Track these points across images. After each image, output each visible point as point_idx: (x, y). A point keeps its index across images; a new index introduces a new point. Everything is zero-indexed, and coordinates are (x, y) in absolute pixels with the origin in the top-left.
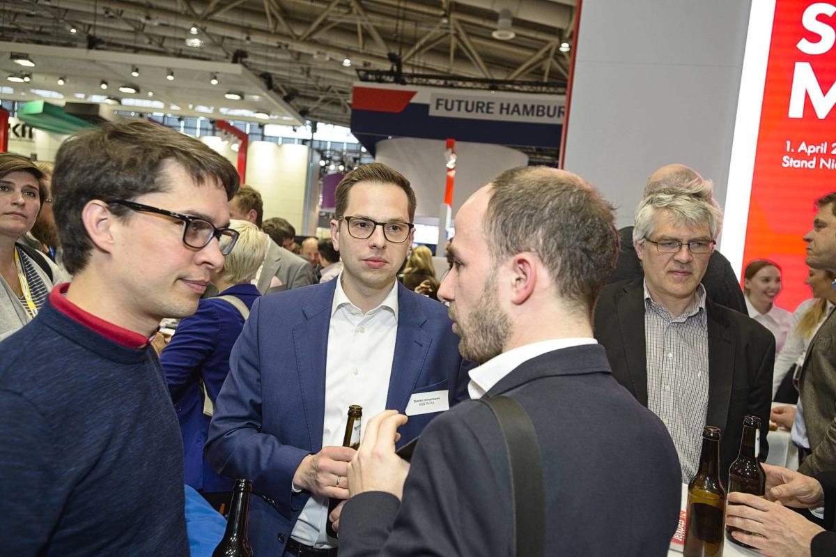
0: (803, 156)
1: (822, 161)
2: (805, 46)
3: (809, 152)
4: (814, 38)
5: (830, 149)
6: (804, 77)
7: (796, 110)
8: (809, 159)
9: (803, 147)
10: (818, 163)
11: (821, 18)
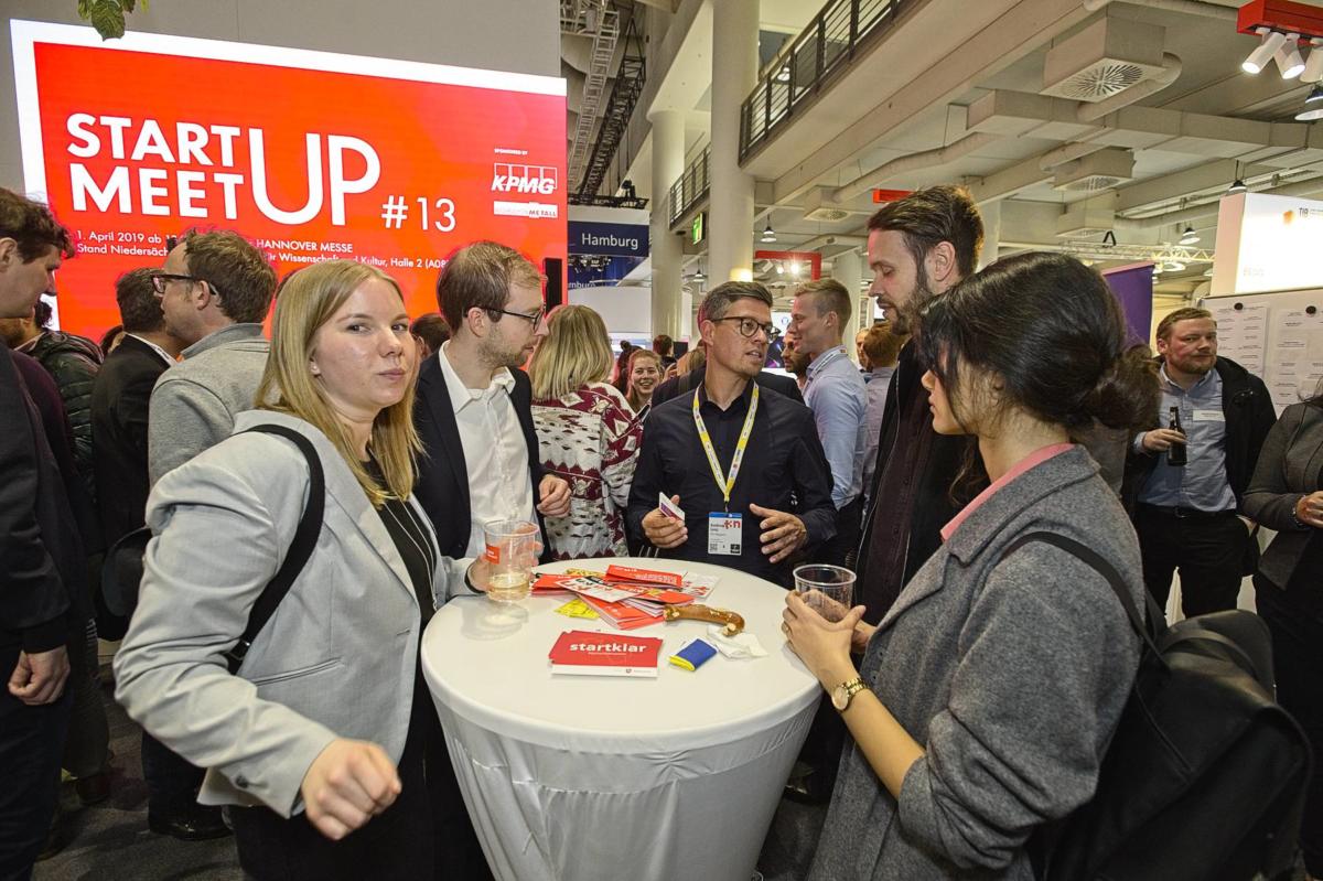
0: (95, 243)
1: (112, 247)
2: (73, 149)
3: (99, 240)
4: (83, 144)
5: (117, 237)
6: (80, 177)
7: (80, 204)
8: (101, 245)
9: (93, 235)
10: (109, 249)
11: (83, 126)
